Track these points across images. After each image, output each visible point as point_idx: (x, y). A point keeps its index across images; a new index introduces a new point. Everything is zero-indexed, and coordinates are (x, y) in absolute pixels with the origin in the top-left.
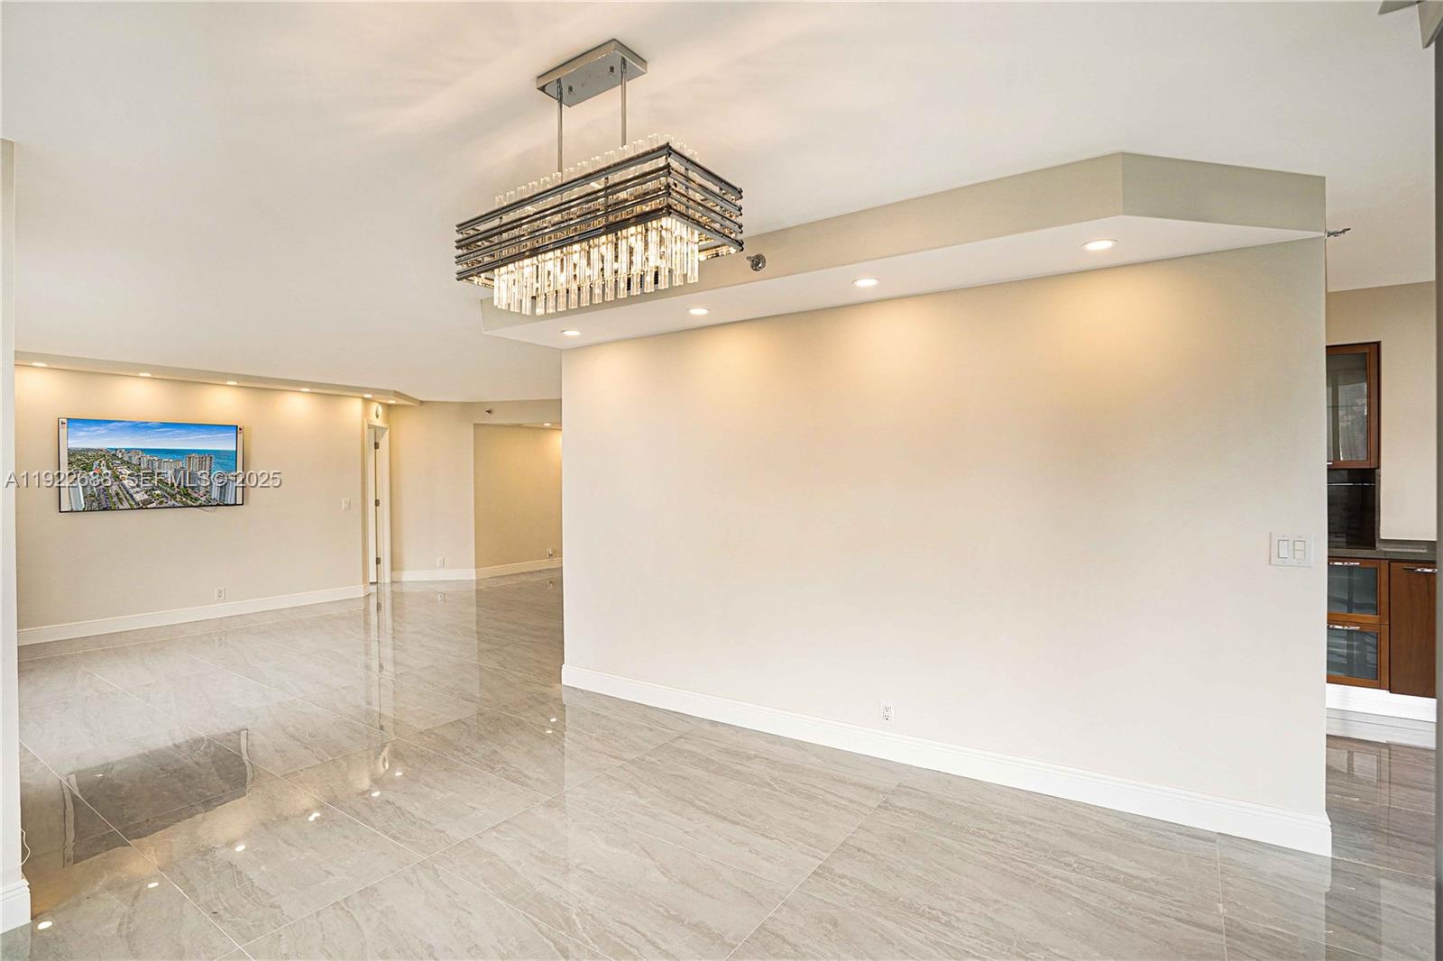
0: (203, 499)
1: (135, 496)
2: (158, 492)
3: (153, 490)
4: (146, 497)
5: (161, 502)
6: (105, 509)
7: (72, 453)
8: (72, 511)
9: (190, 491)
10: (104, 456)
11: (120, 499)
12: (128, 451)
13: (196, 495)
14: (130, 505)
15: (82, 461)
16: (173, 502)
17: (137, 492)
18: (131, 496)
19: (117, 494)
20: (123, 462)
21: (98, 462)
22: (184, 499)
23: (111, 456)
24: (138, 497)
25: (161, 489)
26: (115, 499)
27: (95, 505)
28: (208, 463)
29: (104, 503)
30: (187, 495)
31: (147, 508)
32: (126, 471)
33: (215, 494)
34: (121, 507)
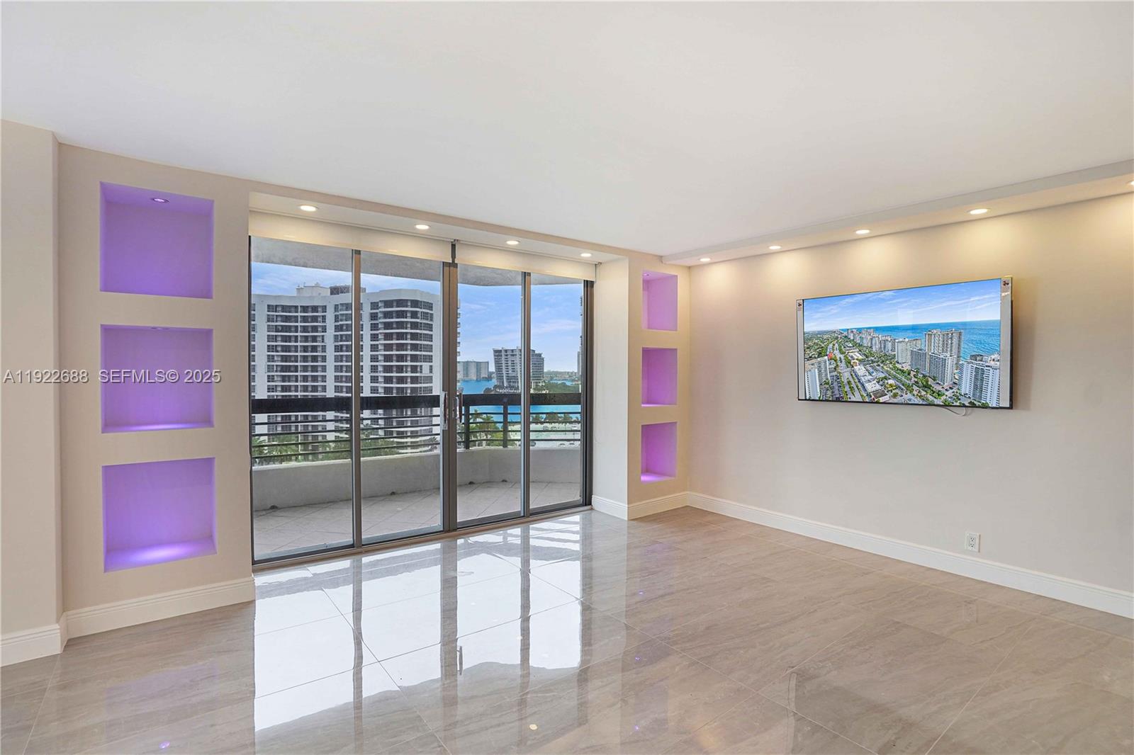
0: (949, 393)
1: (866, 385)
2: (891, 382)
3: (885, 378)
4: (878, 387)
5: (895, 396)
6: (838, 400)
7: (808, 338)
8: (809, 400)
9: (931, 382)
10: (837, 338)
11: (852, 388)
12: (860, 330)
13: (939, 388)
14: (862, 396)
15: (817, 346)
16: (909, 396)
17: (869, 381)
18: (863, 385)
19: (849, 383)
20: (855, 345)
21: (831, 345)
22: (923, 393)
23: (843, 338)
24: (872, 387)
25: (895, 378)
26: (847, 388)
27: (829, 393)
28: (955, 341)
29: (837, 392)
30: (927, 387)
31: (878, 402)
32: (857, 355)
33: (966, 387)
34: (853, 399)
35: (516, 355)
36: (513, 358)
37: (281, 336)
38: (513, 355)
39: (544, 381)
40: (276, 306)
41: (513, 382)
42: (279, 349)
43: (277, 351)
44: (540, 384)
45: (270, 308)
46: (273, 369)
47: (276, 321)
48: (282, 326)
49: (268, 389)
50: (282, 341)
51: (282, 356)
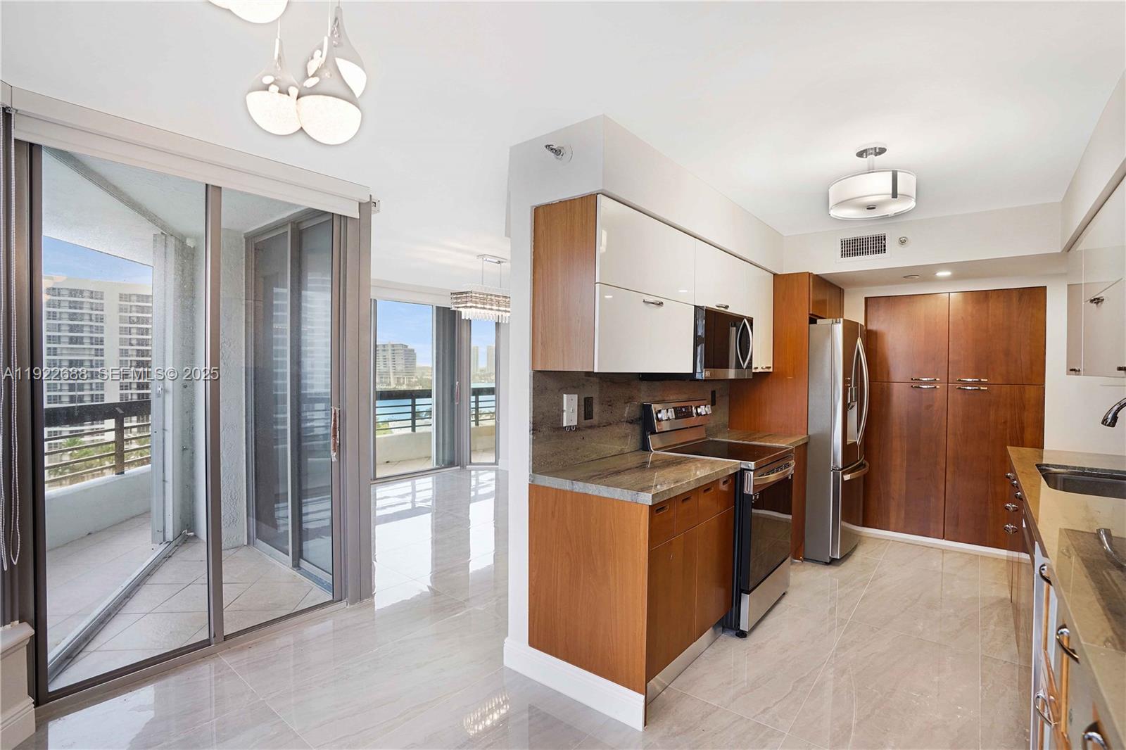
35: (388, 350)
36: (385, 354)
37: (137, 328)
38: (384, 350)
39: (417, 377)
40: (130, 295)
41: (385, 378)
42: (134, 342)
43: (131, 345)
44: (414, 380)
45: (122, 297)
46: (127, 364)
47: (131, 312)
48: (138, 317)
49: (121, 386)
50: (138, 334)
51: (138, 350)
